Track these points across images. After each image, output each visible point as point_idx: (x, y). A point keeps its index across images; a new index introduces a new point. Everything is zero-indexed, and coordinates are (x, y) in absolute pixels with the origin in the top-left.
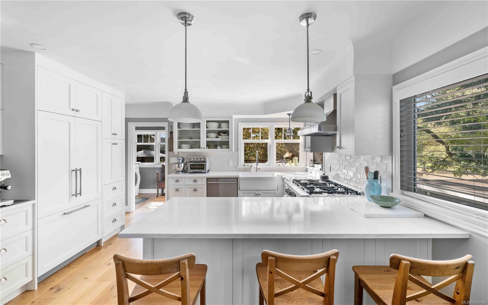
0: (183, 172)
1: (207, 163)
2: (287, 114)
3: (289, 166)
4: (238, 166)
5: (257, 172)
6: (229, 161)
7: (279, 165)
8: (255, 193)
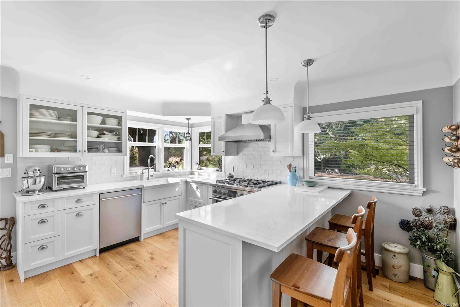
0: (41, 191)
1: (88, 173)
2: (186, 119)
3: (178, 170)
4: (124, 175)
5: (149, 179)
6: (111, 169)
7: (168, 170)
8: (161, 203)
